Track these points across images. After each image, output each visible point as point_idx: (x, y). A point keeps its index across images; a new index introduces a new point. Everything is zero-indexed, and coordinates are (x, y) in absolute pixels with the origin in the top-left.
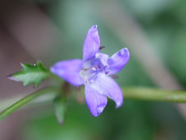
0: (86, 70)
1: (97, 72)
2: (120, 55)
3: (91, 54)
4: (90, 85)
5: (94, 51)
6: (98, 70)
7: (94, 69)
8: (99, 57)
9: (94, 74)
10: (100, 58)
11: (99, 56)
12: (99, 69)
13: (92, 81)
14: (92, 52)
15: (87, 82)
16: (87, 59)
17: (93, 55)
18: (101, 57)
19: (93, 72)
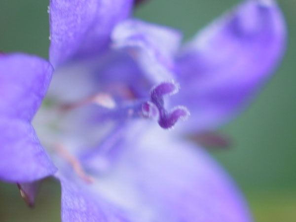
0: (66, 107)
1: (119, 117)
2: (235, 30)
3: (92, 26)
4: (89, 182)
5: (103, 11)
6: (128, 108)
7: (107, 102)
8: (132, 43)
9: (108, 127)
10: (136, 49)
11: (133, 38)
12: (129, 103)
13: (99, 163)
14: (97, 20)
15: (70, 166)
16: (68, 52)
17: (100, 31)
18: (140, 44)
19: (103, 116)
